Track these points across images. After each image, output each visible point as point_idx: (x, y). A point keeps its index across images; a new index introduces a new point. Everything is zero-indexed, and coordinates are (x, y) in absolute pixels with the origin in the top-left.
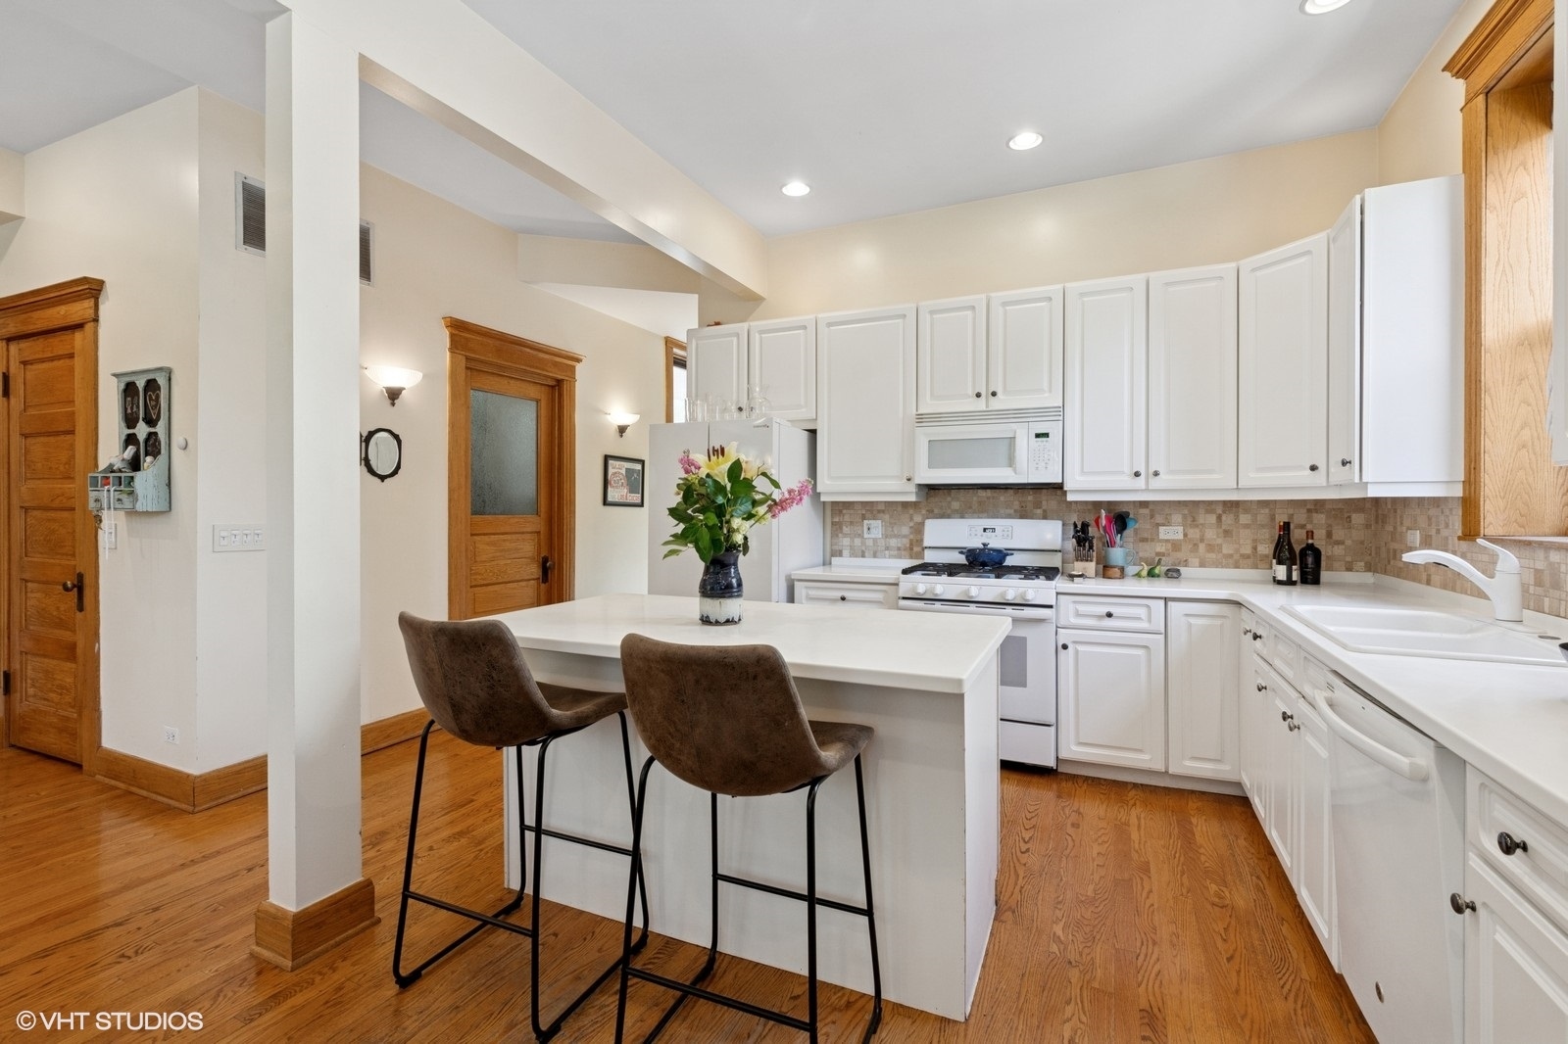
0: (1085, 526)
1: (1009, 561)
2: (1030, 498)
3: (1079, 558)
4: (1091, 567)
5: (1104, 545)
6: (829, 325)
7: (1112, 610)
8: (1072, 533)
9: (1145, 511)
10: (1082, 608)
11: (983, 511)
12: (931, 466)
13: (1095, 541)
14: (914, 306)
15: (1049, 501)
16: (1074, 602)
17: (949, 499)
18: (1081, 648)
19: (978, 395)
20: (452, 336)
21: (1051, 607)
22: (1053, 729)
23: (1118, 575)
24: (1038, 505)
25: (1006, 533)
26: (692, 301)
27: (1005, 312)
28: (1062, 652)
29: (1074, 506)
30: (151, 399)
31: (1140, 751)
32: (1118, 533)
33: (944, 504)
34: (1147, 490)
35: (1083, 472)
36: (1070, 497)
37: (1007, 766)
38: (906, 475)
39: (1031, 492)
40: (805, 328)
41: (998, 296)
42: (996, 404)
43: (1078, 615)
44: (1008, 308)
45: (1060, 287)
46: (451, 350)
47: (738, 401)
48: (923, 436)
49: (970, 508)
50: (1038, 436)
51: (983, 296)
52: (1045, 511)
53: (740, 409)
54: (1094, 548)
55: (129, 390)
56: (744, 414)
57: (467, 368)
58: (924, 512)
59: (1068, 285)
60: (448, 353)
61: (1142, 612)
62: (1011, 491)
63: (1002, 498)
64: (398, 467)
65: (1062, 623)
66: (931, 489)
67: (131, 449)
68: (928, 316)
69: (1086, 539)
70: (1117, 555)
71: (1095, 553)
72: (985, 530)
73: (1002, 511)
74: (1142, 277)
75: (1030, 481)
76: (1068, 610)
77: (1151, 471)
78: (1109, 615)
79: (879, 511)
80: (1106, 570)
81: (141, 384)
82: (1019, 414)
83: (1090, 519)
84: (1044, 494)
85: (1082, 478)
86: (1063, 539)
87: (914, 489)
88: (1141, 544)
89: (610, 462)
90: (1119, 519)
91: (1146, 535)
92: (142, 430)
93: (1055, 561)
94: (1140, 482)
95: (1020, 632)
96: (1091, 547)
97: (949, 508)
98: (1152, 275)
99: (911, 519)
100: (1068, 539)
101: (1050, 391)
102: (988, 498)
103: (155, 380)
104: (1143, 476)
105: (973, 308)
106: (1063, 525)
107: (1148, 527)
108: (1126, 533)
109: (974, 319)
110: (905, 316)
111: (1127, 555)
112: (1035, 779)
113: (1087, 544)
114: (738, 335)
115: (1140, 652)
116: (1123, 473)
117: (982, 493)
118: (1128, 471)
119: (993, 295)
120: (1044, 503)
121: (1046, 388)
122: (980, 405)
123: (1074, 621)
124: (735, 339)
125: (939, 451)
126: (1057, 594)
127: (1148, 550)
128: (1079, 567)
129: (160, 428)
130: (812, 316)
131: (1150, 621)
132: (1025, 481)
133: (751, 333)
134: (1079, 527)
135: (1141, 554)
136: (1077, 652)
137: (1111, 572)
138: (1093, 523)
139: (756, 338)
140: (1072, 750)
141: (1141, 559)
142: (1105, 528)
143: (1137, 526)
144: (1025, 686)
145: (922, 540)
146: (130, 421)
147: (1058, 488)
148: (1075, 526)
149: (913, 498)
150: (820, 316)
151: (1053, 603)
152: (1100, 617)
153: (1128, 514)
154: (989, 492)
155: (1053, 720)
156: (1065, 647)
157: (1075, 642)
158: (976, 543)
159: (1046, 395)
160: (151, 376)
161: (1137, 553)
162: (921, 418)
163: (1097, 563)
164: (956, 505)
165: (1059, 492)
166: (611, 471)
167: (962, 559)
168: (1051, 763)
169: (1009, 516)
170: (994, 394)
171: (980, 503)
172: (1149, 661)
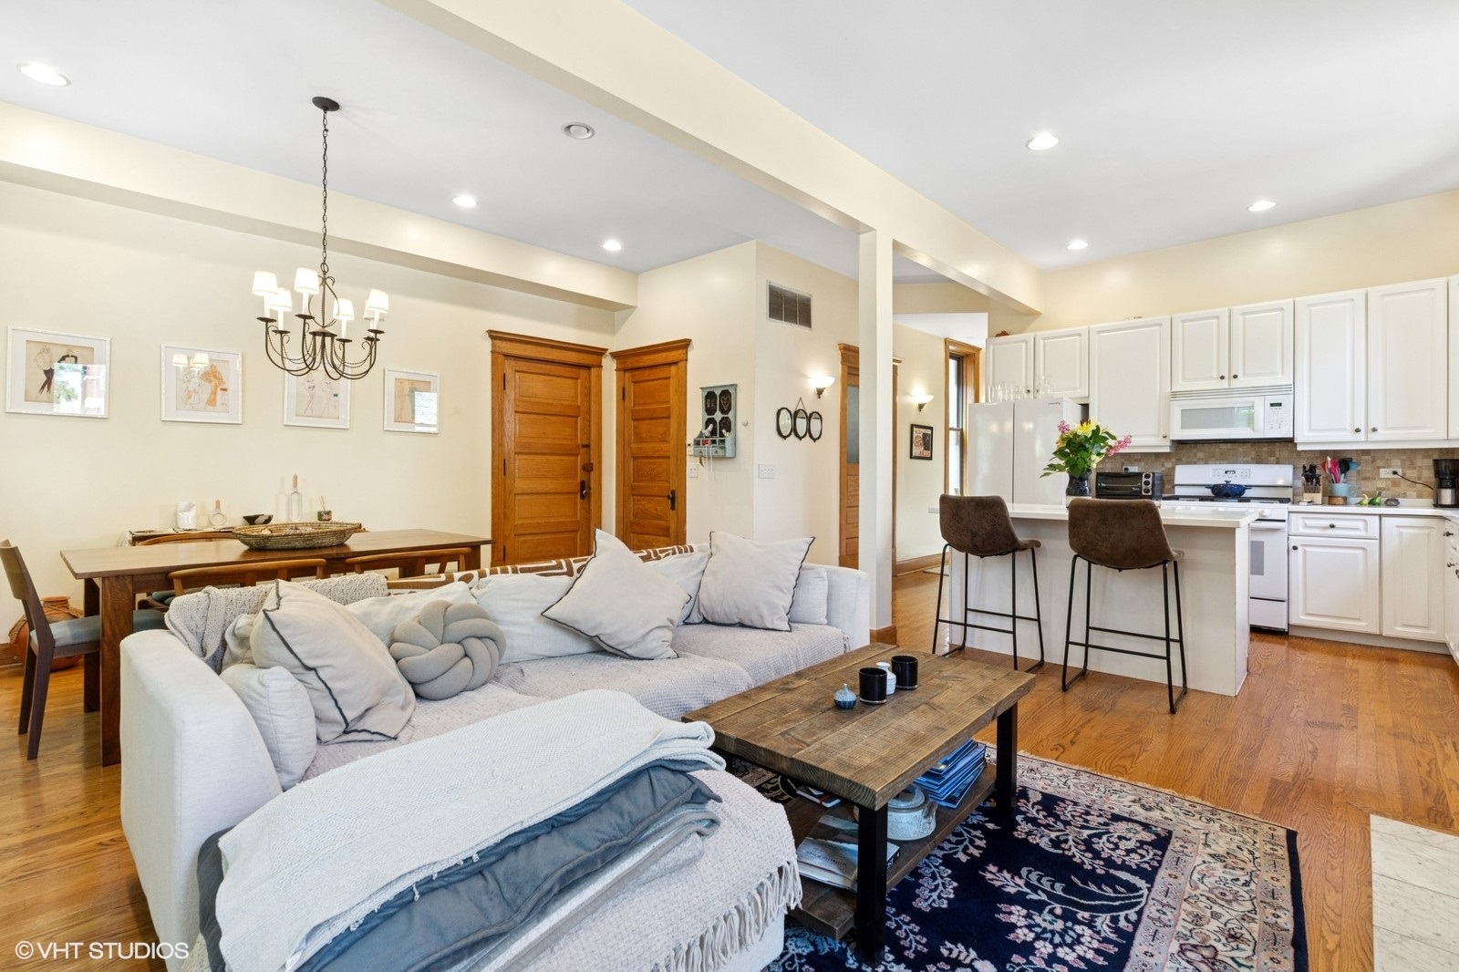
0: (1313, 468)
1: (1248, 493)
2: (1265, 449)
3: (1307, 490)
4: (1318, 497)
5: (1330, 482)
6: (1099, 332)
7: (1334, 523)
8: (1301, 471)
9: (1368, 457)
10: (1309, 522)
11: (1223, 459)
12: (1183, 427)
13: (1321, 478)
14: (1169, 317)
15: (1281, 451)
16: (1303, 518)
17: (1195, 451)
18: (1307, 549)
19: (1222, 378)
20: (843, 355)
21: (1284, 521)
22: (1285, 604)
23: (1341, 503)
24: (1272, 454)
25: (1244, 475)
26: (983, 318)
27: (1245, 319)
28: (1293, 552)
29: (1303, 454)
30: (723, 400)
31: (1359, 619)
32: (1342, 473)
33: (1190, 454)
34: (1367, 442)
35: (1310, 429)
36: (1299, 448)
37: (1255, 630)
38: (1163, 433)
39: (1266, 445)
40: (1080, 335)
41: (1237, 309)
42: (1236, 384)
43: (1306, 526)
44: (1247, 317)
45: (1292, 300)
46: (841, 363)
47: (1026, 386)
48: (1176, 409)
49: (1213, 457)
50: (1272, 405)
51: (1226, 309)
52: (1277, 459)
53: (1029, 391)
54: (1321, 483)
55: (710, 396)
56: (1031, 394)
57: (849, 373)
58: (1174, 460)
59: (1297, 299)
60: (840, 365)
61: (1360, 525)
62: (1248, 445)
63: (1241, 450)
64: (821, 434)
65: (1293, 532)
66: (1179, 444)
67: (711, 427)
68: (1180, 324)
69: (1313, 477)
70: (1341, 488)
71: (1321, 487)
72: (1226, 472)
73: (1240, 459)
74: (1362, 291)
75: (1266, 437)
76: (1298, 524)
77: (1370, 427)
78: (1332, 526)
79: (1136, 460)
80: (1330, 498)
81: (718, 392)
82: (1257, 391)
83: (1318, 463)
84: (1277, 447)
85: (1310, 434)
86: (1294, 479)
87: (1169, 444)
88: (1363, 482)
89: (915, 429)
90: (1343, 462)
91: (1367, 475)
92: (718, 416)
93: (1288, 494)
94: (1361, 436)
95: (1258, 538)
96: (1318, 482)
97: (1195, 457)
98: (1371, 290)
99: (1163, 465)
100: (1299, 478)
101: (1283, 373)
102: (1228, 449)
103: (728, 391)
104: (1362, 433)
105: (1218, 318)
106: (1294, 468)
107: (1370, 469)
108: (1348, 473)
109: (1218, 325)
110: (1161, 324)
111: (1350, 489)
112: (1270, 638)
113: (1314, 481)
114: (1026, 342)
115: (1359, 552)
116: (1344, 430)
117: (1223, 446)
118: (1349, 427)
119: (1234, 308)
120: (1277, 453)
121: (1279, 370)
122: (1224, 384)
123: (1302, 530)
124: (1024, 344)
125: (1188, 417)
126: (1289, 512)
127: (1371, 486)
128: (1308, 497)
129: (730, 415)
130: (1086, 327)
131: (1366, 530)
132: (1262, 437)
133: (1037, 342)
134: (1308, 468)
135: (1363, 489)
136: (1305, 552)
137: (1335, 501)
138: (1320, 466)
139: (1040, 344)
140: (1300, 618)
141: (1363, 492)
142: (1330, 470)
143: (1359, 468)
144: (1263, 574)
145: (1173, 480)
146: (710, 411)
147: (1289, 442)
148: (1304, 467)
149: (1168, 450)
150: (1092, 326)
151: (1286, 518)
152: (1325, 528)
153: (1351, 460)
154: (1229, 446)
155: (1285, 598)
156: (1295, 548)
157: (1303, 545)
158: (1220, 481)
159: (1280, 376)
160: (725, 389)
161: (1360, 488)
162: (1174, 395)
163: (1324, 496)
164: (1201, 455)
165: (1290, 445)
166: (915, 435)
167: (1208, 492)
168: (1283, 626)
169: (1247, 462)
170: (1235, 377)
171: (1222, 453)
172: (1366, 559)
